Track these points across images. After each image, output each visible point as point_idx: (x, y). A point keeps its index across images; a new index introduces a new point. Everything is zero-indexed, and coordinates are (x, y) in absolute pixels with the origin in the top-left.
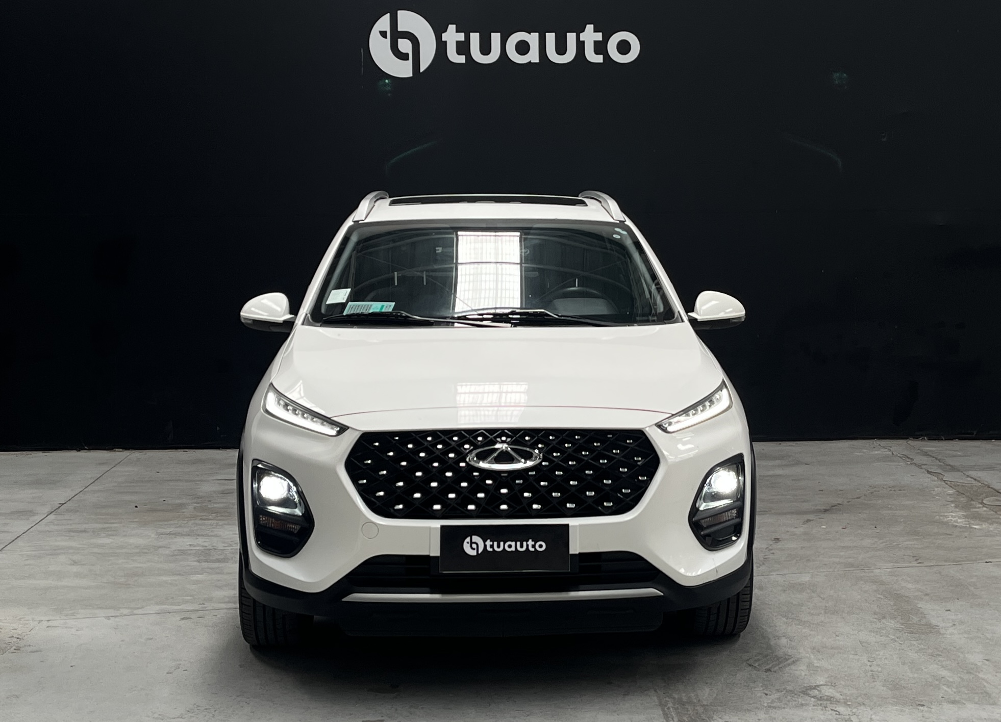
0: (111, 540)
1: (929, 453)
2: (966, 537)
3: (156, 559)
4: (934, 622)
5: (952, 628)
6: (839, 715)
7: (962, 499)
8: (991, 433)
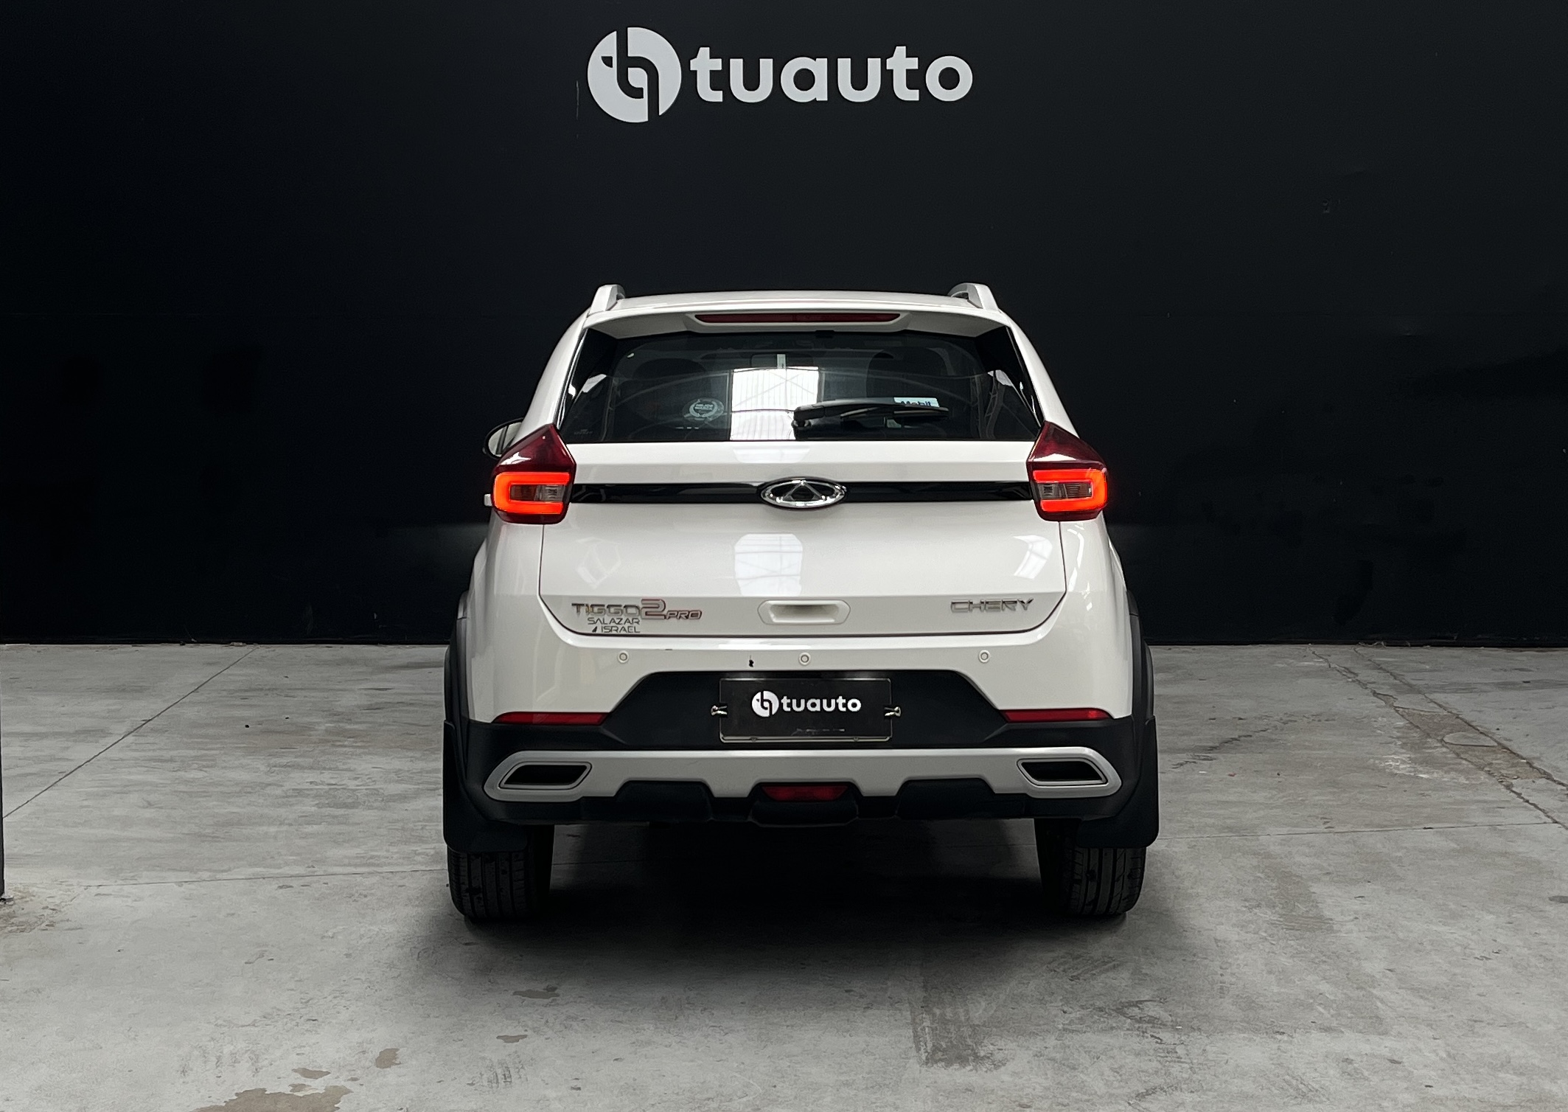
0: (206, 774)
1: (1383, 666)
2: (1405, 791)
3: (261, 801)
4: (1327, 914)
5: (1352, 923)
6: (1161, 1043)
7: (1415, 735)
8: (1480, 636)
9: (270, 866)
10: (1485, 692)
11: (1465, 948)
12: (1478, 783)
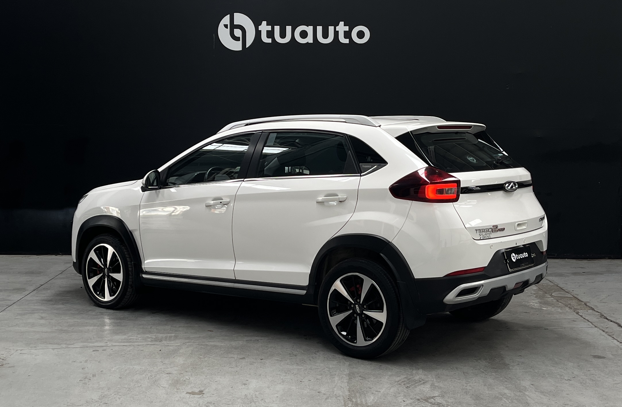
2: (537, 315)
4: (507, 362)
5: (518, 366)
8: (565, 255)
9: (90, 342)
10: (568, 276)
11: (561, 376)
12: (566, 311)
